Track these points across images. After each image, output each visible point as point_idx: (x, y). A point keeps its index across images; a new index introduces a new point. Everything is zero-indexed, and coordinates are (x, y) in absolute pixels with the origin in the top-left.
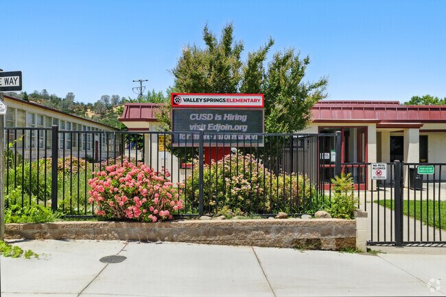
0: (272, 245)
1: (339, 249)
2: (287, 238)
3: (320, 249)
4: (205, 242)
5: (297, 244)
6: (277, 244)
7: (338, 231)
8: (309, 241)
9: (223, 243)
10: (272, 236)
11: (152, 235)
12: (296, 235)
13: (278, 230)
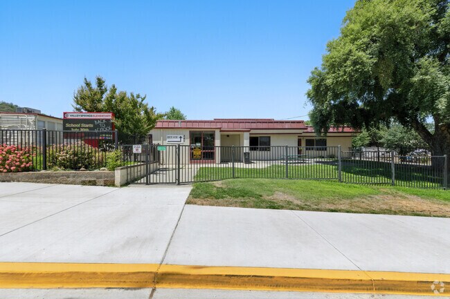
0: (71, 183)
1: (106, 185)
2: (79, 180)
3: (95, 185)
4: (36, 182)
5: (84, 183)
6: (73, 183)
7: (105, 177)
8: (90, 181)
9: (45, 182)
10: (71, 179)
11: (8, 178)
12: (83, 179)
13: (74, 177)
